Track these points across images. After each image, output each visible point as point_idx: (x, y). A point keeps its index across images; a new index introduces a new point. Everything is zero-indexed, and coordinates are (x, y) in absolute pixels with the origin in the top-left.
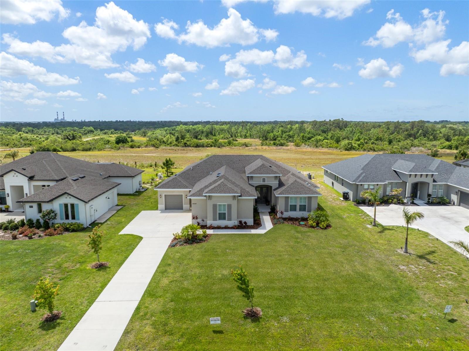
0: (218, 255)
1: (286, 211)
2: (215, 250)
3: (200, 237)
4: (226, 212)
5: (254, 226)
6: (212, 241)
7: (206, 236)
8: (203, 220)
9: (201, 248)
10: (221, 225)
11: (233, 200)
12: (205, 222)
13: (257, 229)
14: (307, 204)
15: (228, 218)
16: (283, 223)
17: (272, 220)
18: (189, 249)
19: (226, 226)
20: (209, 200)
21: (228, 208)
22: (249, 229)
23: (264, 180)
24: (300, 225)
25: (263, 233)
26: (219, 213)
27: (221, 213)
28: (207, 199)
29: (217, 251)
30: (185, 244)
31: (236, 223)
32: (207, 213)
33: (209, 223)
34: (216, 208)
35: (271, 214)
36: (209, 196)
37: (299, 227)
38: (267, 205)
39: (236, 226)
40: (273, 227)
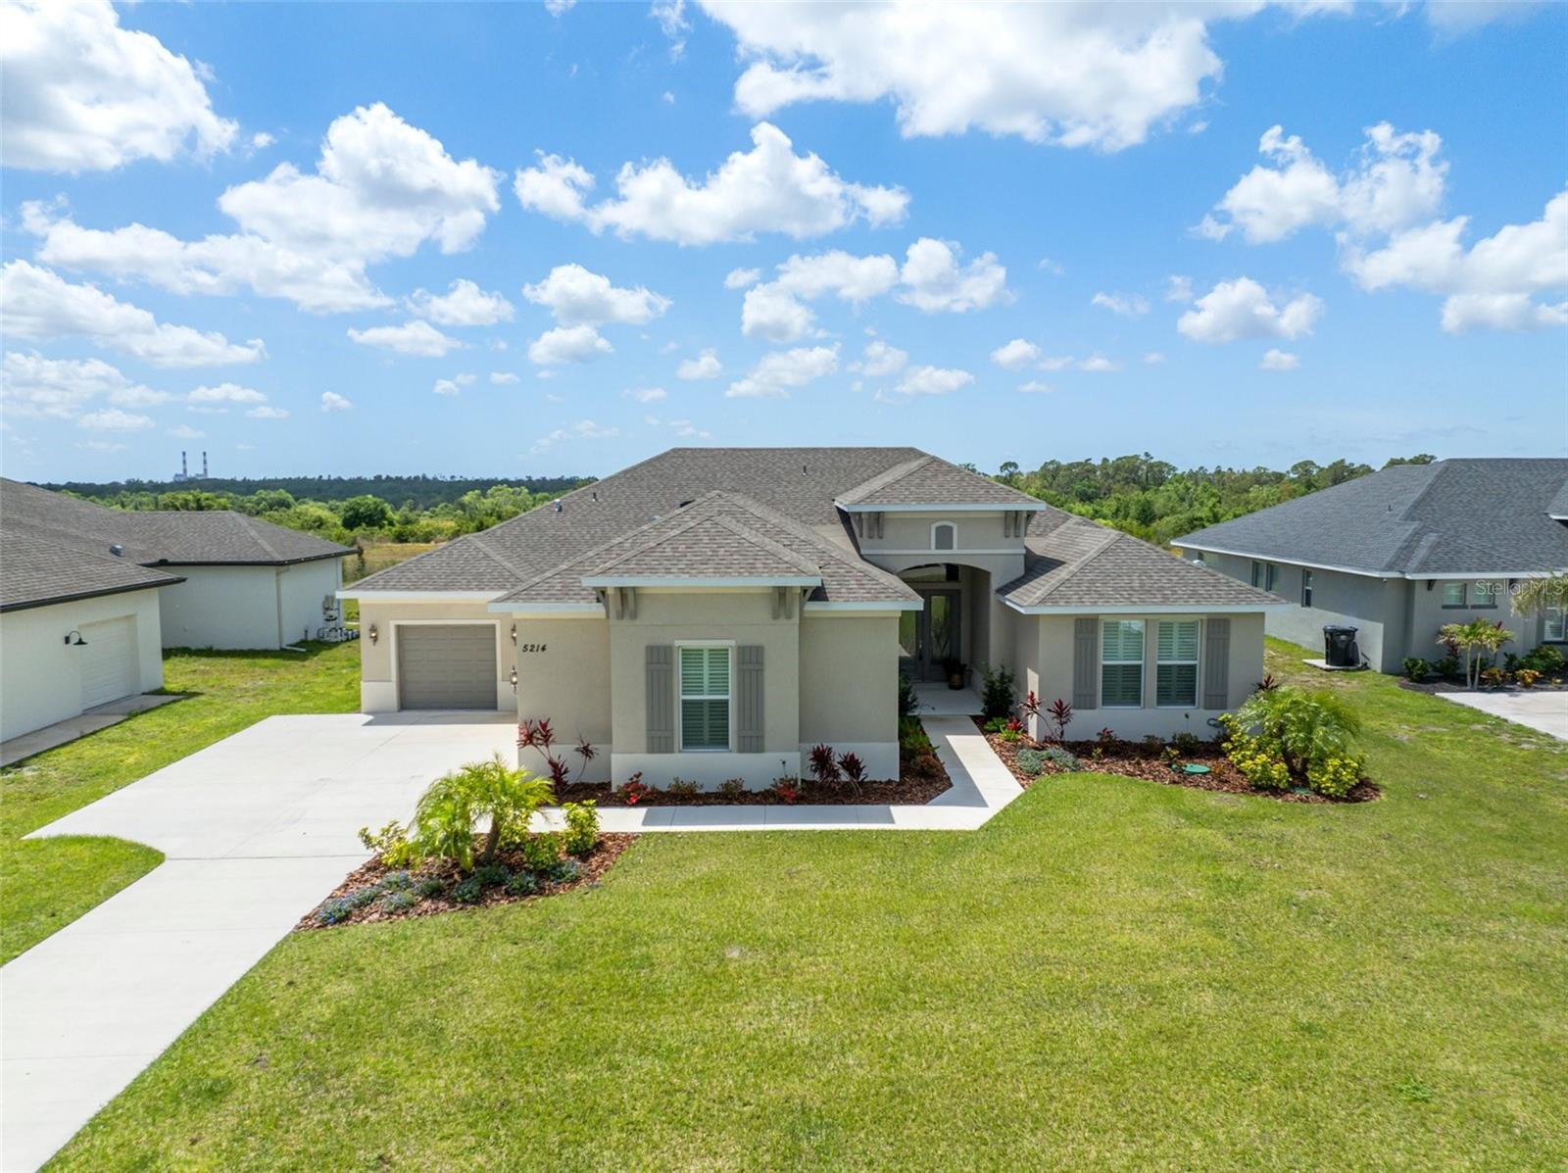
0: (653, 993)
1: (1085, 701)
2: (636, 952)
3: (544, 856)
4: (731, 697)
5: (899, 784)
6: (629, 883)
7: (588, 848)
8: (586, 751)
9: (537, 934)
10: (699, 782)
11: (775, 617)
12: (596, 759)
13: (925, 800)
14: (1199, 662)
15: (741, 738)
16: (1076, 769)
17: (1009, 753)
18: (440, 944)
19: (727, 785)
20: (621, 616)
21: (741, 672)
22: (877, 802)
23: (944, 537)
24: (1185, 778)
25: (975, 827)
26: (685, 702)
27: (701, 702)
28: (613, 614)
29: (648, 962)
30: (426, 905)
31: (795, 764)
32: (609, 703)
33: (622, 764)
34: (669, 674)
35: (989, 726)
36: (622, 591)
37: (1187, 791)
38: (952, 687)
39: (789, 784)
40: (1021, 790)
